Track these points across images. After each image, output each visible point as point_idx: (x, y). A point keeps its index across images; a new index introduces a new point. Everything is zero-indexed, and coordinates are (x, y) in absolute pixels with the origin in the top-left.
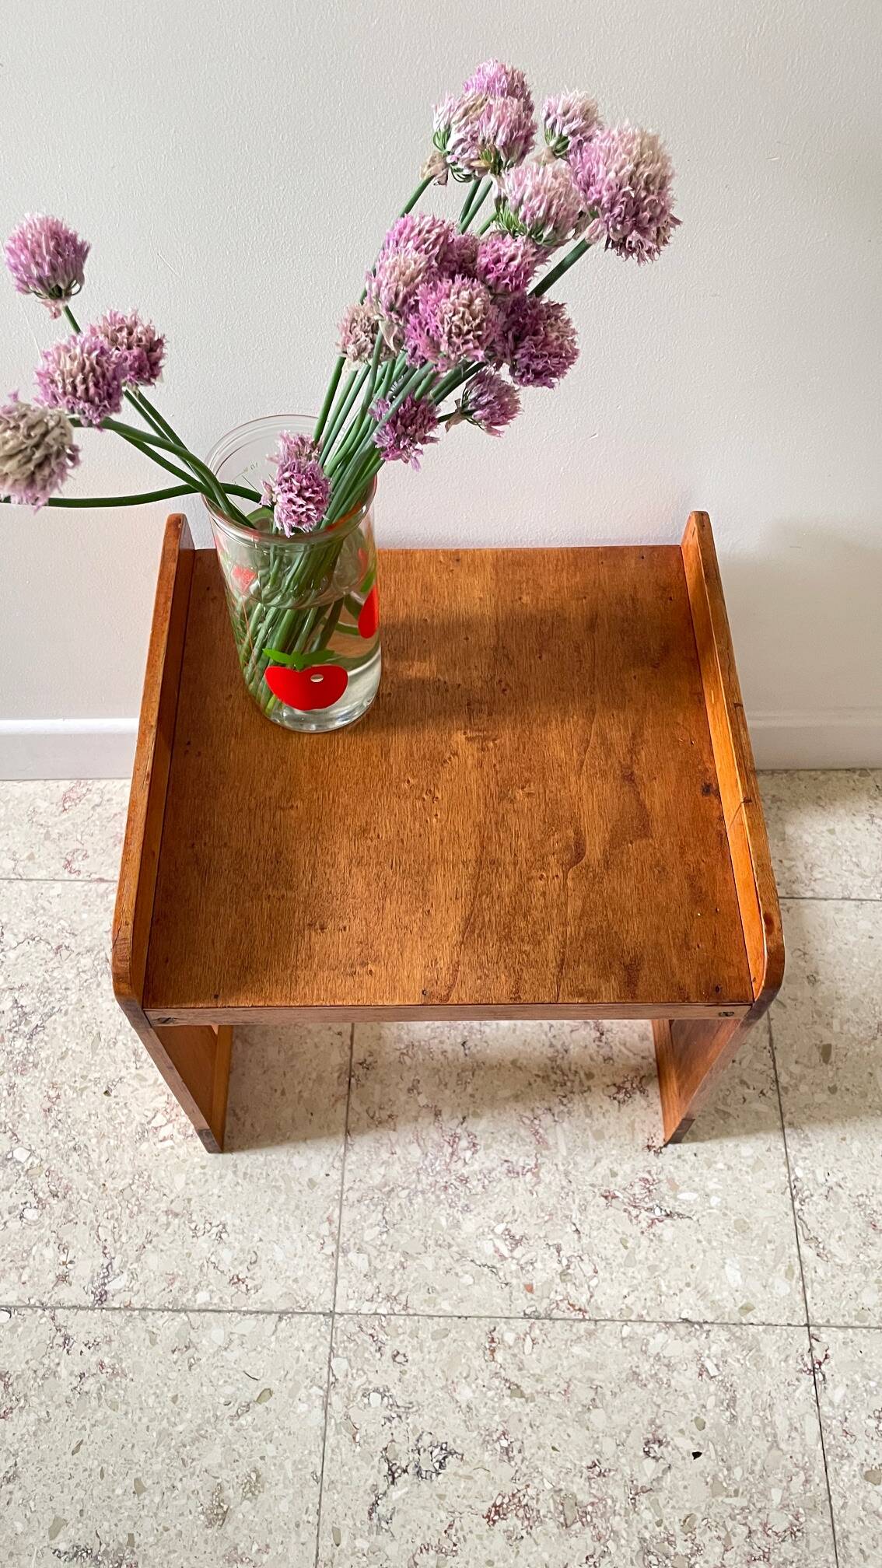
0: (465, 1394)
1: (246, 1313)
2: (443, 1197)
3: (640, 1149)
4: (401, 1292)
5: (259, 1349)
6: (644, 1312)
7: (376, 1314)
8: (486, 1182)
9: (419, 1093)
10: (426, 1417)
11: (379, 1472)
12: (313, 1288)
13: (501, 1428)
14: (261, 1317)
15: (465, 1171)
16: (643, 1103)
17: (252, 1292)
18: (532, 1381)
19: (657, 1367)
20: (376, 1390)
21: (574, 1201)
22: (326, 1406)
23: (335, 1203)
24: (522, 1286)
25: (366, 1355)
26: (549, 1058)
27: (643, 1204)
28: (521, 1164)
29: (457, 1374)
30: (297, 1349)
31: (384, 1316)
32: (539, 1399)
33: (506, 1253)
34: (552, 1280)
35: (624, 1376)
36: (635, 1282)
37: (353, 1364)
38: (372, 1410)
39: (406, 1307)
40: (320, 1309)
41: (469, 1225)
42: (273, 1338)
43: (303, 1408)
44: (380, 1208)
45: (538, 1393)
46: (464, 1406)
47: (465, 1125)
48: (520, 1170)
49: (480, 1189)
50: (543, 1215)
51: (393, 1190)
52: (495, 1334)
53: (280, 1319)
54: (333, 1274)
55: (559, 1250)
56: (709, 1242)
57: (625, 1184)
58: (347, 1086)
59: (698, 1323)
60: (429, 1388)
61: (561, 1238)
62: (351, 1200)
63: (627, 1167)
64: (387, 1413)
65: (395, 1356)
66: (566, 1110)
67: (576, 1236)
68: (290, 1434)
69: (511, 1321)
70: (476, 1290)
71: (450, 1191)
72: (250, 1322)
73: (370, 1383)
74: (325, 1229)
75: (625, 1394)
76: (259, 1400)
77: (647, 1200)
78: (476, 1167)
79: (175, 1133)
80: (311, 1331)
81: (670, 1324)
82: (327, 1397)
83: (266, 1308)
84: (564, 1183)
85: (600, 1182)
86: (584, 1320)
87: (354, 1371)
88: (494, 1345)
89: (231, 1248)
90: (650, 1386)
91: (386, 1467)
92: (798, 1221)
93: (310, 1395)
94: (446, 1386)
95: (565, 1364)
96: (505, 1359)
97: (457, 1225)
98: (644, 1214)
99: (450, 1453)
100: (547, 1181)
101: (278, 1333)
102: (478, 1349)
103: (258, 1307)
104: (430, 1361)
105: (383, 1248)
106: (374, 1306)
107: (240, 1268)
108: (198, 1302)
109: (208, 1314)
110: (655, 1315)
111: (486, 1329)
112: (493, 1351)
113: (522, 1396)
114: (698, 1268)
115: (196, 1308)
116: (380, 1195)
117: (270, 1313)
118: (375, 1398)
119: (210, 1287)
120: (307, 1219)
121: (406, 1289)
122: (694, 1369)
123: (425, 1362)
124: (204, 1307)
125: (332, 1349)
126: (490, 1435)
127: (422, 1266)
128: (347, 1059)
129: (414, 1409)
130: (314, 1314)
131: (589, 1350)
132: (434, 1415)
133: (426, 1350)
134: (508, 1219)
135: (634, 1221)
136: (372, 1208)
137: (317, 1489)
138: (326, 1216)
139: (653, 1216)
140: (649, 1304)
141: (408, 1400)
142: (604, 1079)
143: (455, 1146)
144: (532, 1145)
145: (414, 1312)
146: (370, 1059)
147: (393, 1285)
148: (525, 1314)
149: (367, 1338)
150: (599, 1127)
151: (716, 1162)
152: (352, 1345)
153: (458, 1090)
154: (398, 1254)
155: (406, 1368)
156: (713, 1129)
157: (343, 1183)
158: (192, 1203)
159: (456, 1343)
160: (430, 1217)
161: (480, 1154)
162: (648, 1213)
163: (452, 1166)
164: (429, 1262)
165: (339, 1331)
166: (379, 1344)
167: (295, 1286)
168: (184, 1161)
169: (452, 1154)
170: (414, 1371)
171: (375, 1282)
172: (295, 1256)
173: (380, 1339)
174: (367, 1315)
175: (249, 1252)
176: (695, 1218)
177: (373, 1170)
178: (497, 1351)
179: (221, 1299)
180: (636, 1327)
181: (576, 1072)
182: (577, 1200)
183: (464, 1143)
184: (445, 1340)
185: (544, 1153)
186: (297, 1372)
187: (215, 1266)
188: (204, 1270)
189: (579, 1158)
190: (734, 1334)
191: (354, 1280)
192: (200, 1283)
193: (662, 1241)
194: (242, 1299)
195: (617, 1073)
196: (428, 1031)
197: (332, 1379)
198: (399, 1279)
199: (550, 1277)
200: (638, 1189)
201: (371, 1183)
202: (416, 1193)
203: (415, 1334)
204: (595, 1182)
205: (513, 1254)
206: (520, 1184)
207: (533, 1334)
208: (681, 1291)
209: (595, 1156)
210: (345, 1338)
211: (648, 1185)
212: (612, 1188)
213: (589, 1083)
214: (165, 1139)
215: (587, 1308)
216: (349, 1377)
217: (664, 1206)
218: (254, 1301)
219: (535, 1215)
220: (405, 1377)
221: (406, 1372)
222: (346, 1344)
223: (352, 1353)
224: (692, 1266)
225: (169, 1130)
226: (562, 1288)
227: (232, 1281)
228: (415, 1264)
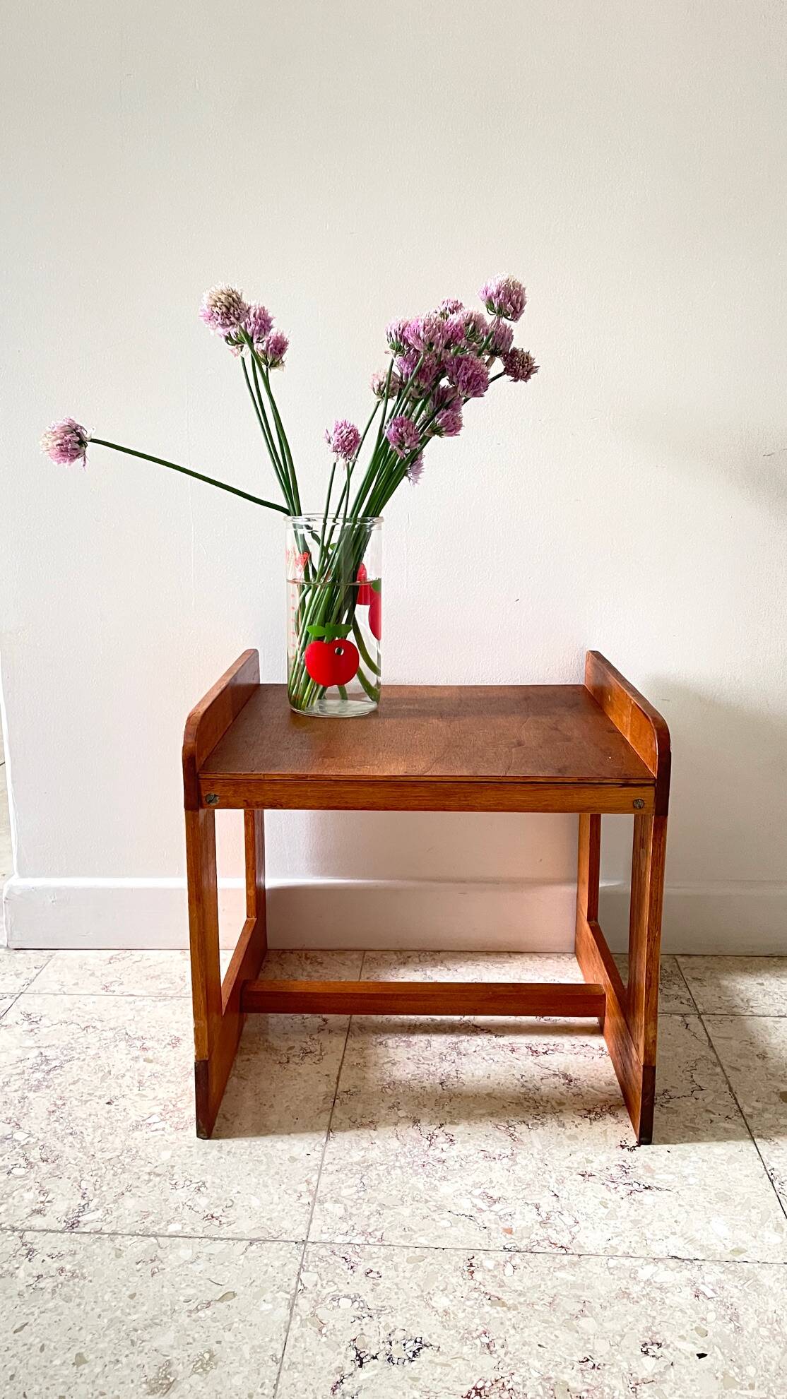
0: (441, 1302)
1: (215, 1239)
2: (420, 1170)
3: (614, 1146)
4: (376, 1230)
5: (227, 1264)
6: (631, 1251)
7: (348, 1244)
8: (463, 1163)
9: (398, 1110)
10: (399, 1318)
11: (346, 1357)
12: (286, 1224)
13: (481, 1329)
14: (231, 1242)
15: (444, 1156)
16: (613, 1120)
17: (225, 1225)
18: (514, 1295)
19: (648, 1289)
20: (347, 1297)
21: (551, 1177)
22: (292, 1306)
23: (313, 1172)
24: (501, 1230)
25: (338, 1271)
26: (522, 1093)
27: (620, 1180)
28: (498, 1152)
29: (434, 1287)
30: (266, 1265)
31: (358, 1245)
32: (522, 1309)
33: (485, 1208)
34: (532, 1227)
35: (613, 1294)
36: (617, 1230)
37: (323, 1276)
38: (341, 1311)
39: (381, 1240)
40: (293, 1239)
41: (446, 1189)
42: (242, 1257)
43: (266, 1307)
44: (359, 1176)
45: (520, 1303)
46: (441, 1311)
47: (442, 1129)
48: (497, 1157)
49: (457, 1166)
50: (520, 1184)
51: (371, 1165)
52: (473, 1261)
53: (251, 1244)
54: (309, 1216)
55: (538, 1207)
56: (692, 1206)
57: (600, 1168)
58: (331, 1105)
59: (689, 1260)
60: (402, 1297)
61: (540, 1199)
62: (330, 1170)
63: (603, 1158)
64: (358, 1313)
65: (368, 1273)
66: (539, 1122)
67: (555, 1198)
68: (251, 1325)
69: (490, 1252)
70: (453, 1231)
71: (428, 1167)
72: (222, 1245)
73: (340, 1291)
74: (303, 1187)
75: (616, 1308)
76: (221, 1299)
77: (624, 1178)
78: (454, 1153)
79: (167, 1127)
80: (282, 1253)
81: (656, 1260)
82: (294, 1300)
83: (239, 1236)
84: (541, 1165)
85: (576, 1165)
86: (567, 1254)
87: (325, 1282)
88: (472, 1268)
89: (208, 1196)
90: (643, 1303)
91: (354, 1353)
92: (780, 1196)
93: (276, 1298)
94: (422, 1296)
95: (549, 1283)
96: (485, 1279)
97: (435, 1188)
98: (621, 1187)
99: (425, 1345)
100: (524, 1163)
101: (246, 1254)
102: (456, 1270)
103: (230, 1235)
104: (404, 1278)
105: (361, 1201)
106: (348, 1239)
107: (216, 1210)
108: (169, 1230)
109: (178, 1239)
110: (641, 1253)
111: (465, 1257)
112: (473, 1272)
113: (504, 1305)
114: (682, 1223)
115: (167, 1234)
116: (359, 1168)
117: (241, 1240)
118: (345, 1303)
119: (184, 1221)
120: (285, 1180)
121: (382, 1228)
122: (688, 1292)
123: (400, 1278)
124: (175, 1234)
125: (302, 1266)
126: (470, 1333)
127: (399, 1214)
128: (334, 1090)
129: (387, 1311)
130: (285, 1242)
131: (573, 1275)
132: (408, 1316)
133: (400, 1269)
134: (484, 1186)
135: (613, 1191)
136: (350, 1175)
137: (275, 1368)
138: (304, 1179)
139: (632, 1188)
140: (633, 1245)
141: (380, 1304)
142: (575, 1106)
143: (433, 1140)
144: (508, 1142)
145: (389, 1243)
146: (354, 1090)
147: (368, 1225)
148: (505, 1248)
149: (340, 1260)
150: (572, 1133)
151: (690, 1157)
152: (323, 1264)
153: (436, 1109)
154: (375, 1205)
155: (379, 1282)
156: (684, 1137)
157: (323, 1160)
158: (175, 1168)
159: (431, 1267)
160: (408, 1183)
161: (458, 1146)
162: (627, 1186)
163: (430, 1152)
164: (406, 1212)
165: (310, 1255)
166: (352, 1264)
167: (269, 1223)
168: (172, 1143)
169: (430, 1145)
170: (388, 1284)
171: (351, 1223)
172: (271, 1203)
173: (353, 1260)
174: (340, 1244)
175: (226, 1200)
176: (674, 1191)
177: (352, 1153)
178: (476, 1273)
179: (193, 1229)
180: (623, 1260)
181: (548, 1101)
182: (554, 1176)
183: (442, 1139)
184: (421, 1264)
185: (520, 1147)
186: (264, 1281)
187: (190, 1208)
188: (180, 1210)
189: (554, 1151)
190: (728, 1269)
191: (329, 1221)
192: (173, 1218)
193: (643, 1204)
194: (213, 1230)
195: (587, 1103)
196: (409, 1076)
197: (300, 1287)
198: (375, 1222)
199: (530, 1224)
200: (615, 1171)
201: (350, 1160)
202: (394, 1167)
203: (388, 1258)
204: (570, 1165)
205: (491, 1209)
206: (497, 1165)
207: (514, 1262)
208: (667, 1237)
209: (569, 1149)
210: (317, 1259)
211: (625, 1170)
212: (589, 1170)
213: (561, 1108)
214: (157, 1130)
215: (570, 1246)
216: (319, 1286)
217: (642, 1182)
218: (226, 1231)
219: (512, 1184)
220: (378, 1288)
221: (379, 1284)
222: (317, 1263)
223: (323, 1270)
224: (676, 1222)
225: (162, 1125)
226: (541, 1231)
227: (206, 1218)
228: (391, 1212)
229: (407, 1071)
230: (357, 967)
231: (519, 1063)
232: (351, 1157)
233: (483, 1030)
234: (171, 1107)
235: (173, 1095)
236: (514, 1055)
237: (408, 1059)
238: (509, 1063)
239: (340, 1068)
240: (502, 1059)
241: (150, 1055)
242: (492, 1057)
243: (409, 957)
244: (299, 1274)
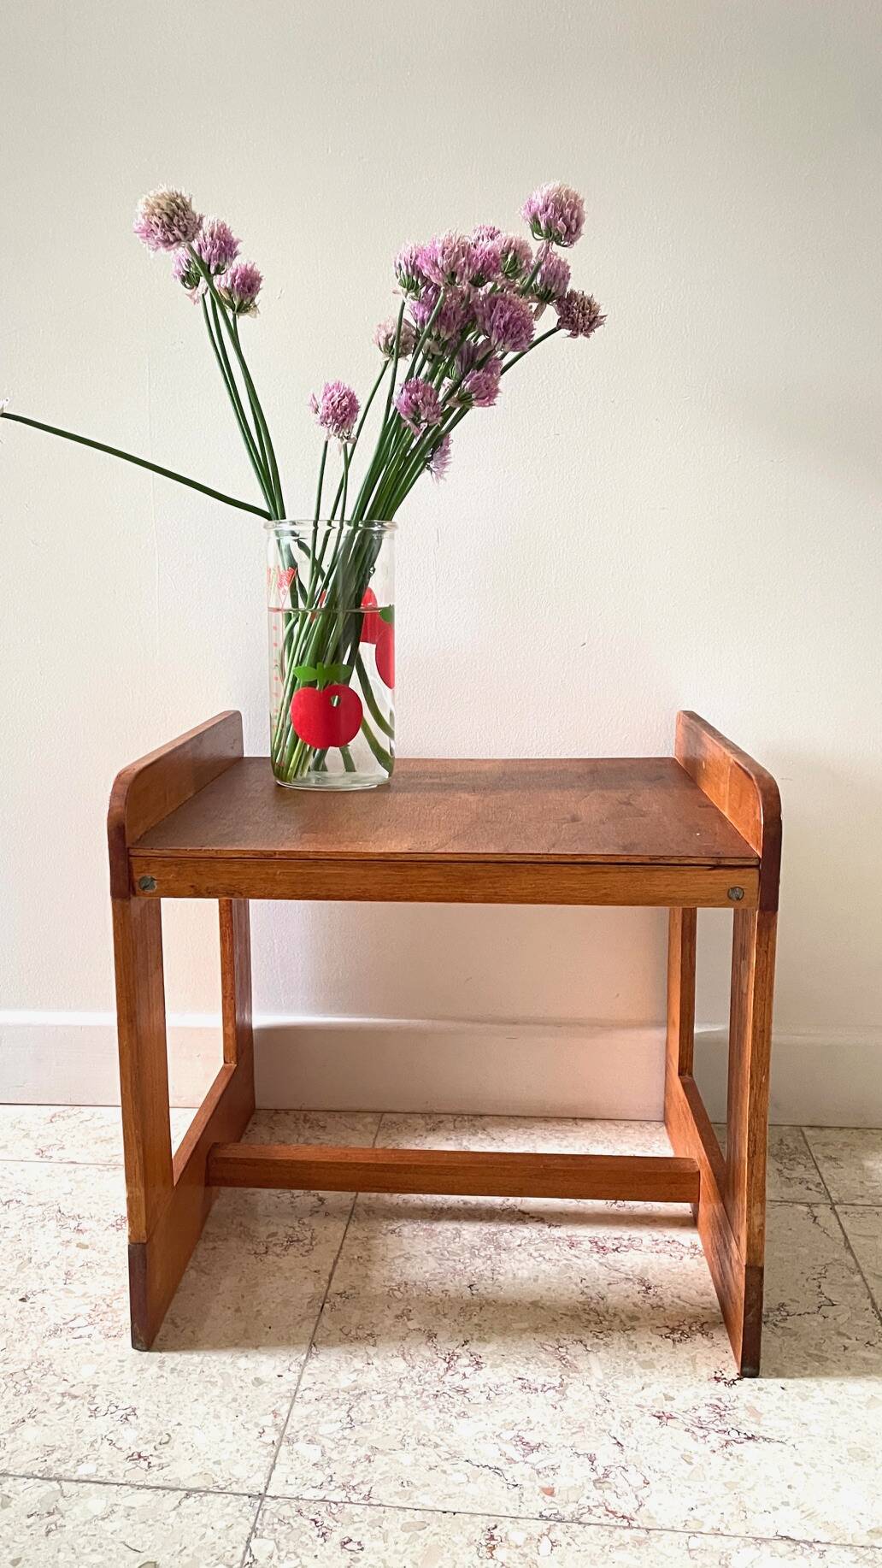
2: (432, 1402)
3: (705, 1379)
4: (362, 1482)
5: (150, 1522)
6: (721, 1526)
7: (321, 1501)
8: (492, 1394)
9: (409, 1320)
12: (240, 1471)
14: (160, 1492)
15: (465, 1384)
16: (706, 1342)
17: (155, 1469)
21: (614, 1418)
23: (285, 1400)
24: (538, 1489)
25: (303, 1539)
26: (580, 1303)
27: (711, 1426)
28: (541, 1381)
29: (436, 1567)
30: (205, 1526)
31: (336, 1503)
33: (517, 1457)
34: (583, 1486)
36: (703, 1496)
37: (282, 1546)
39: (369, 1496)
40: (246, 1491)
41: (464, 1429)
42: (175, 1512)
44: (345, 1407)
47: (466, 1347)
48: (540, 1388)
49: (483, 1398)
50: (570, 1426)
51: (365, 1393)
52: (495, 1532)
53: (187, 1496)
54: (272, 1460)
55: (592, 1459)
56: (813, 1466)
57: (685, 1407)
58: (318, 1309)
59: (805, 1542)
61: (595, 1448)
62: (307, 1398)
63: (688, 1394)
65: (345, 1543)
66: (602, 1342)
67: (617, 1448)
69: (520, 1521)
70: (470, 1489)
71: (442, 1399)
72: (147, 1495)
74: (268, 1420)
77: (717, 1422)
78: (479, 1381)
79: (95, 1333)
80: (229, 1510)
81: (759, 1541)
83: (171, 1484)
84: (600, 1401)
85: (650, 1403)
86: (630, 1527)
87: (283, 1554)
88: (493, 1542)
89: (138, 1428)
96: (509, 1558)
97: (450, 1428)
98: (713, 1436)
100: (576, 1398)
101: (180, 1510)
102: (470, 1544)
103: (160, 1483)
104: (396, 1552)
105: (345, 1442)
106: (321, 1494)
107: (147, 1446)
108: (78, 1473)
109: (88, 1485)
110: (739, 1529)
111: (484, 1526)
112: (494, 1548)
114: (798, 1489)
115: (75, 1478)
116: (347, 1397)
117: (175, 1490)
119: (100, 1461)
120: (245, 1410)
121: (371, 1481)
123: (389, 1552)
124: (85, 1478)
125: (254, 1529)
127: (396, 1461)
128: (324, 1290)
130: (234, 1494)
131: (638, 1558)
133: (391, 1540)
134: (519, 1427)
135: (702, 1441)
136: (334, 1406)
138: (271, 1409)
139: (728, 1438)
140: (726, 1517)
142: (653, 1322)
143: (452, 1363)
144: (557, 1369)
145: (379, 1502)
146: (352, 1291)
147: (352, 1476)
148: (541, 1516)
149: (307, 1522)
150: (647, 1359)
151: (813, 1397)
152: (284, 1528)
153: (461, 1319)
154: (363, 1448)
155: (359, 1556)
156: (805, 1369)
157: (299, 1384)
158: (98, 1388)
159: (436, 1537)
160: (412, 1419)
161: (487, 1371)
162: (720, 1435)
163: (447, 1378)
164: (406, 1458)
165: (268, 1514)
166: (324, 1530)
167: (216, 1468)
168: (99, 1355)
169: (448, 1369)
170: (372, 1559)
171: (328, 1472)
172: (222, 1441)
173: (325, 1525)
174: (311, 1500)
175: (161, 1434)
176: (790, 1443)
177: (342, 1376)
178: (498, 1549)
179: (111, 1472)
180: (711, 1539)
181: (615, 1315)
182: (618, 1416)
183: (464, 1361)
184: (420, 1533)
185: (571, 1375)
186: (200, 1549)
187: (112, 1443)
188: (96, 1445)
189: (619, 1383)
190: (863, 1557)
191: (298, 1467)
192: (86, 1457)
193: (742, 1460)
194: (139, 1474)
195: (670, 1317)
196: (427, 1275)
197: (248, 1559)
198: (362, 1471)
199: (579, 1483)
200: (704, 1413)
201: (336, 1386)
202: (396, 1397)
203: (376, 1524)
204: (643, 1403)
205: (527, 1459)
206: (539, 1399)
207: (553, 1537)
208: (776, 1509)
209: (643, 1382)
210: (276, 1520)
211: (719, 1411)
212: (667, 1410)
213: (633, 1323)
214: (81, 1337)
215: (634, 1516)
216: (275, 1558)
217: (743, 1429)
218: (155, 1478)
219: (558, 1427)
220: (357, 1565)
221: (359, 1560)
222: (276, 1526)
223: (283, 1536)
224: (790, 1487)
225: (90, 1329)
226: (596, 1495)
227: (130, 1458)
228: (386, 1459)
229: (424, 1269)
230: (372, 1133)
231: (579, 1262)
232: (337, 1381)
233: (533, 1217)
234: (104, 1308)
235: (109, 1292)
236: (573, 1252)
237: (428, 1252)
238: (565, 1262)
239: (335, 1262)
240: (555, 1256)
241: (84, 1239)
242: (542, 1253)
243: (441, 1122)
244: (249, 1541)
